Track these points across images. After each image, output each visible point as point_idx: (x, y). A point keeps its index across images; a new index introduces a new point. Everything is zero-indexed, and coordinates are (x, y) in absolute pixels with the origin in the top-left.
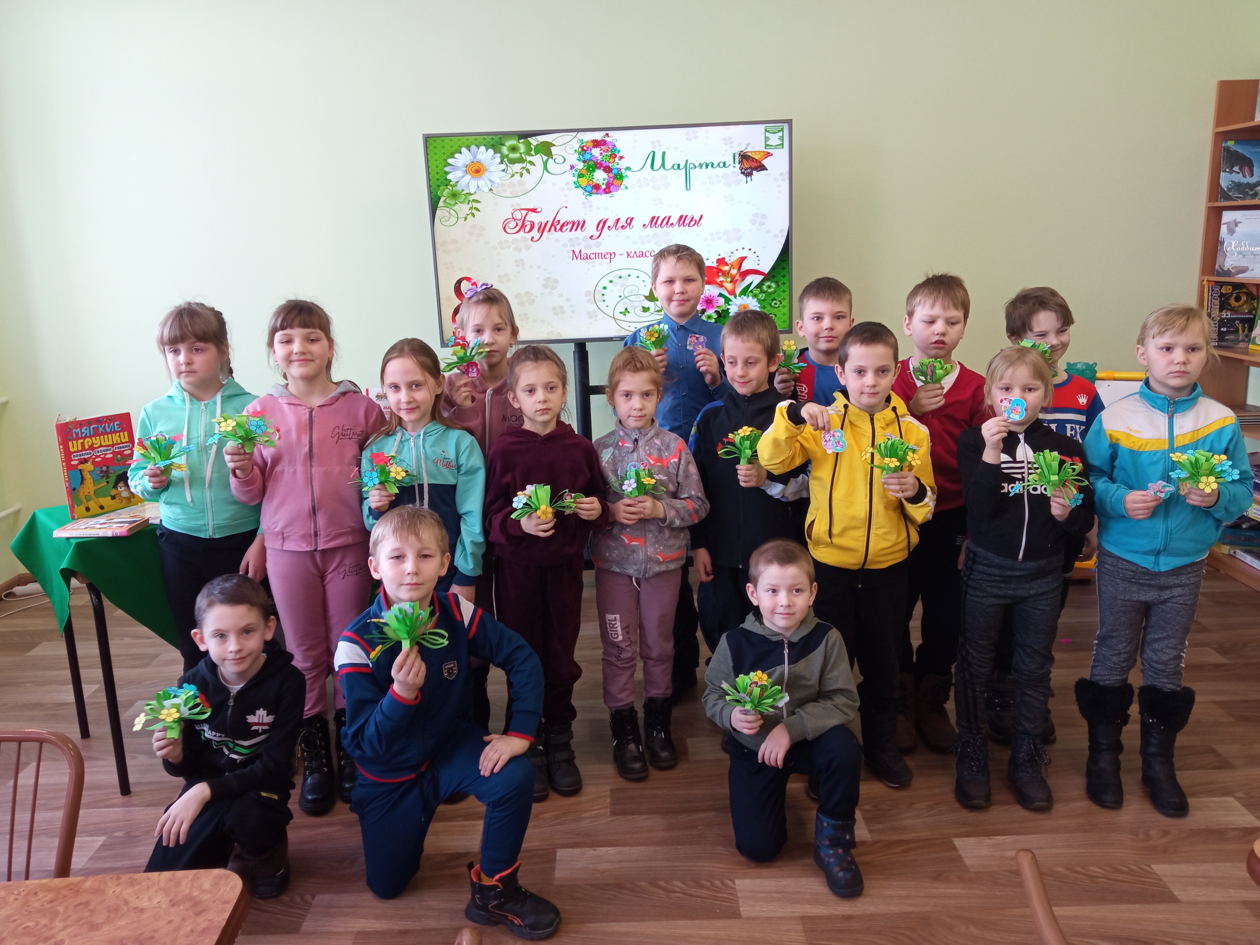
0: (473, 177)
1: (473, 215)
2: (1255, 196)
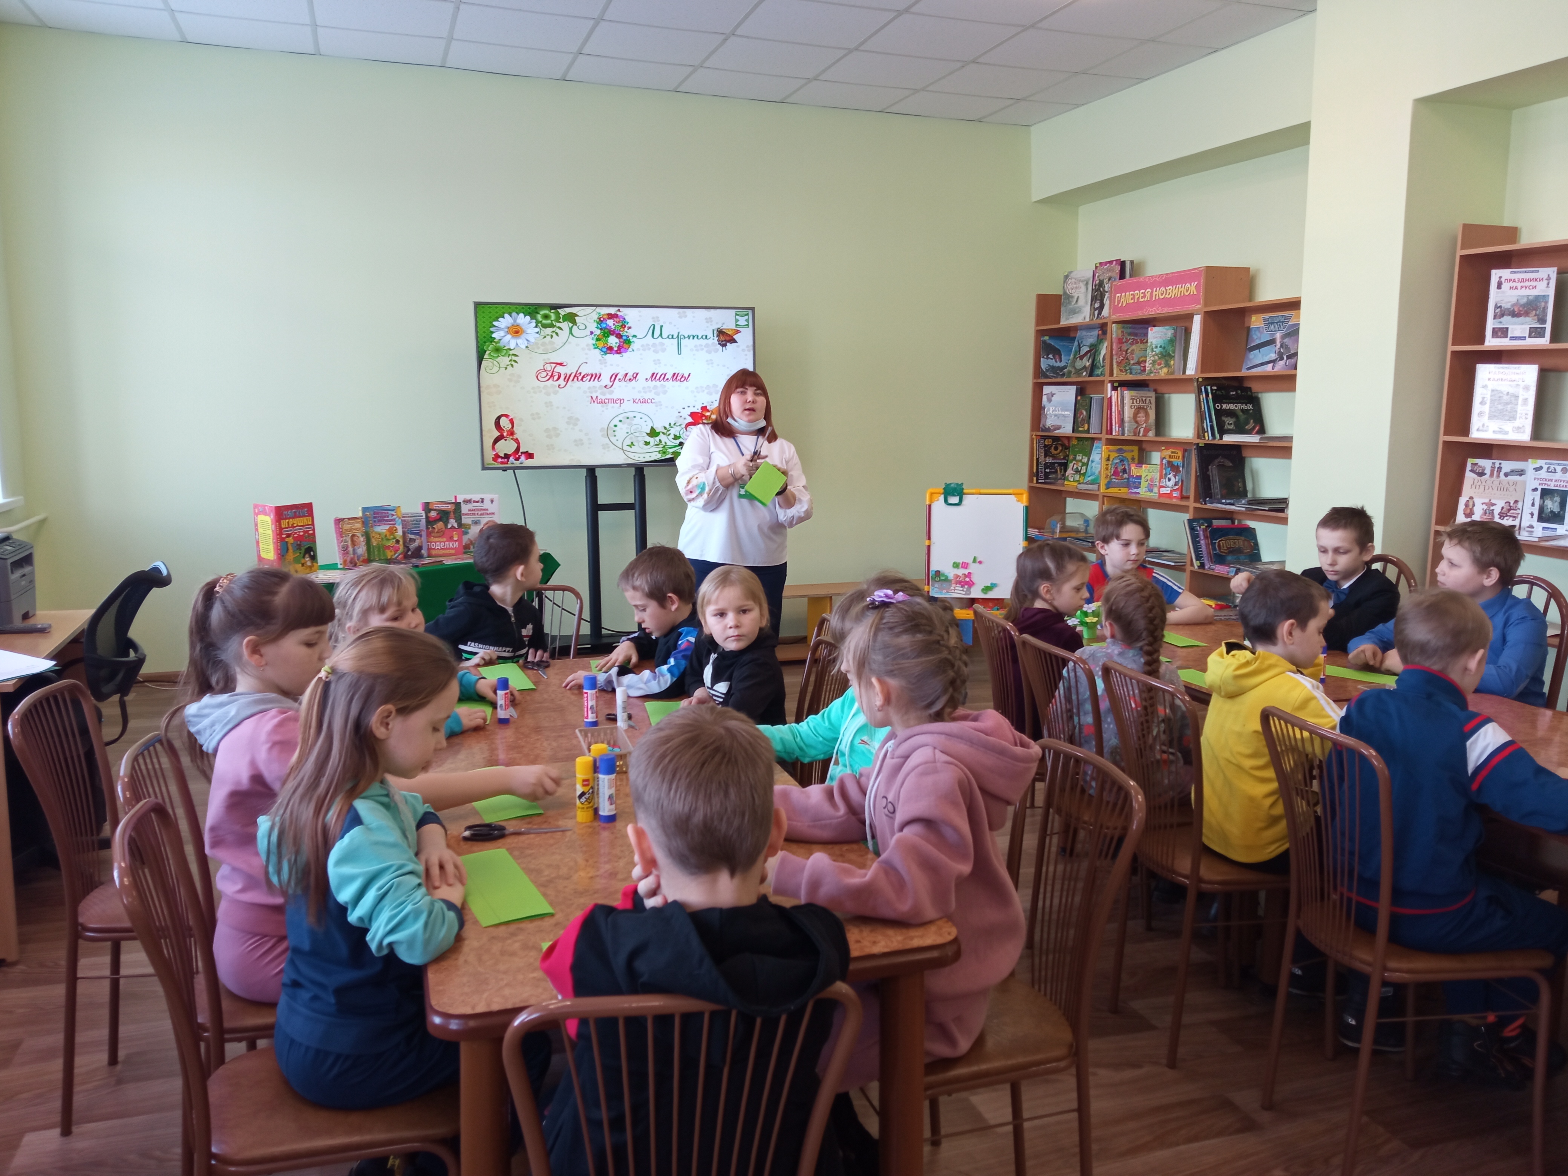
0: (513, 337)
1: (512, 366)
2: (1063, 375)
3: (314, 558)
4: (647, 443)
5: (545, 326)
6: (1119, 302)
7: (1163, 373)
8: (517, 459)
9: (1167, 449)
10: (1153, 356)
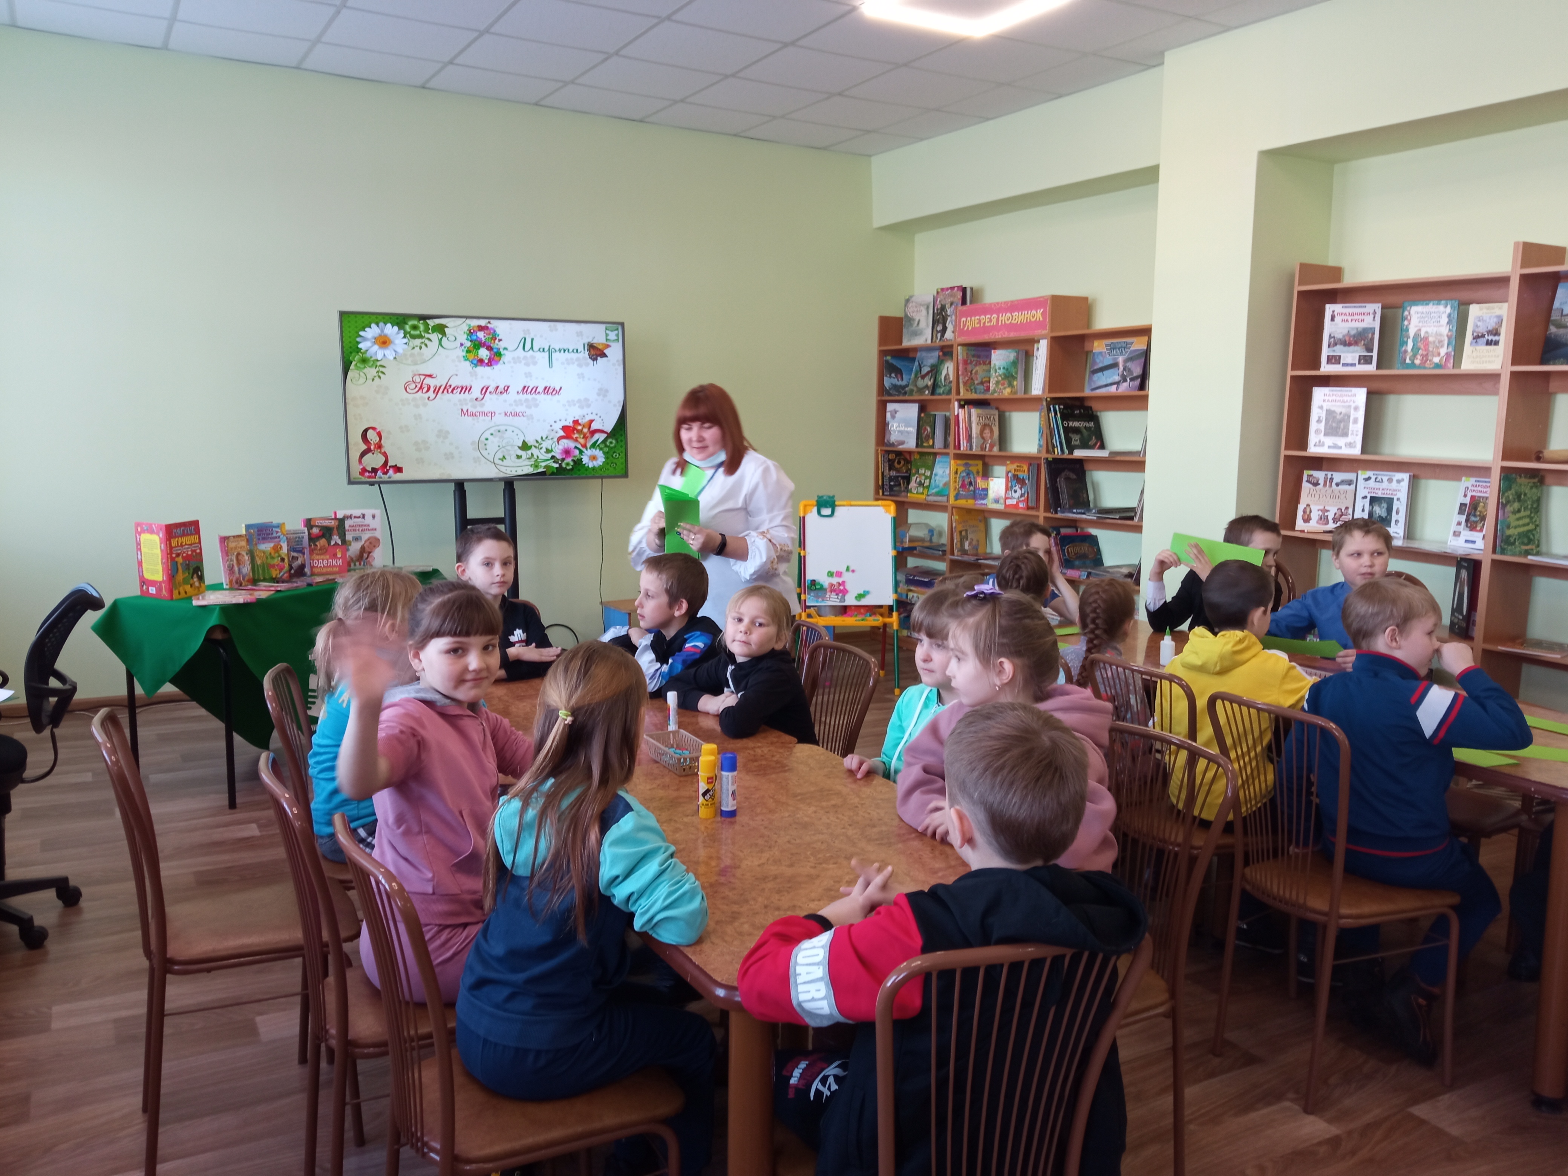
0: (380, 347)
1: (380, 377)
2: (905, 393)
3: (201, 578)
4: (519, 457)
5: (414, 337)
6: (964, 326)
7: (1007, 392)
8: (385, 473)
9: (1012, 463)
10: (997, 377)
